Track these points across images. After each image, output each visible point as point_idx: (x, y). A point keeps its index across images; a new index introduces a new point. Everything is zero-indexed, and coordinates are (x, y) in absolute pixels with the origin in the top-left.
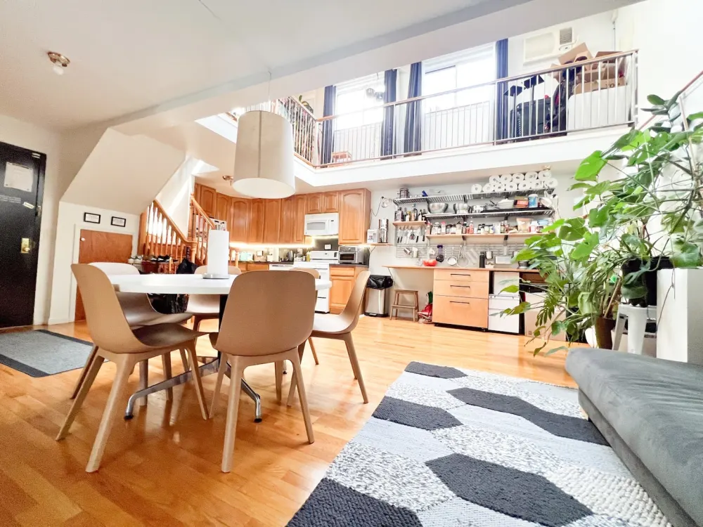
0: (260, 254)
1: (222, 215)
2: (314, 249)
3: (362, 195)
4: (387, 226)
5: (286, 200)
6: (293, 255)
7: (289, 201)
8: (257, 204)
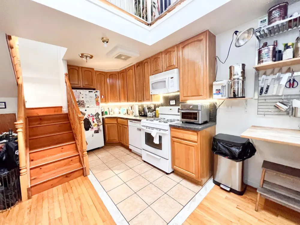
0: (130, 108)
1: (100, 86)
2: (162, 105)
4: (243, 73)
5: (137, 67)
6: (147, 110)
7: (139, 67)
8: (122, 74)
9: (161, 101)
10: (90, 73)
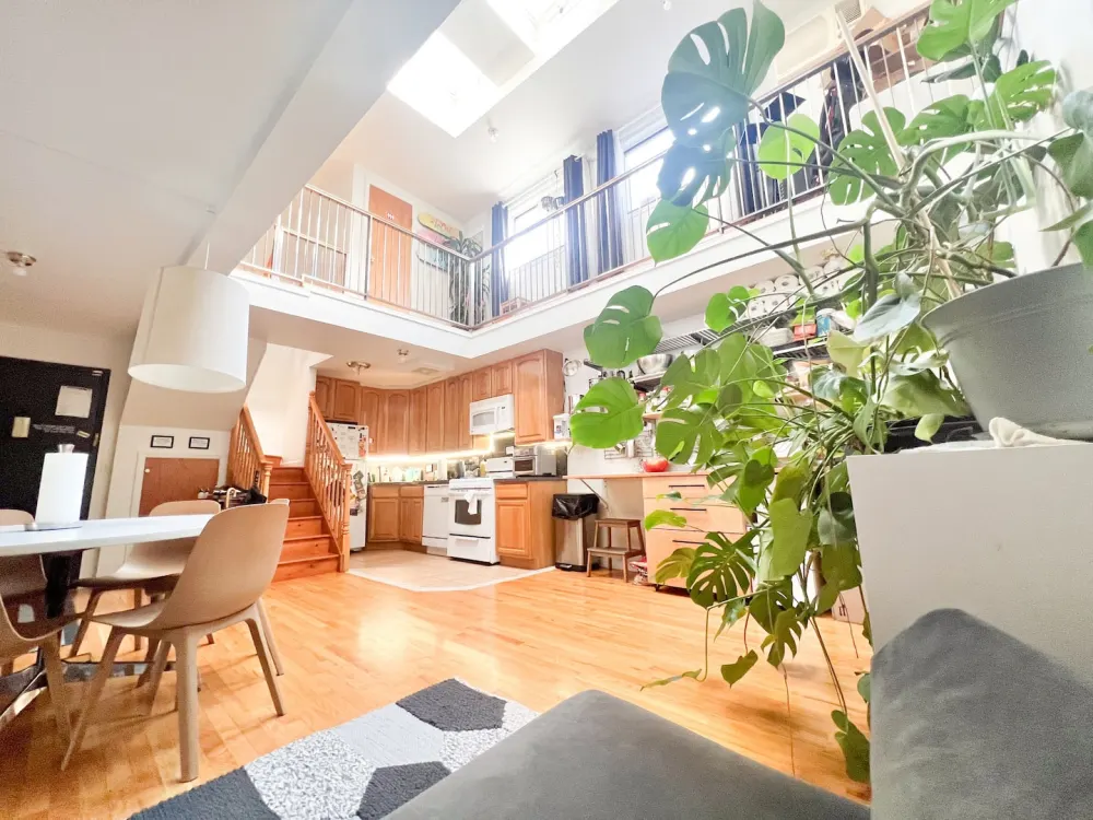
0: (429, 469)
1: (369, 417)
2: (493, 456)
3: (541, 362)
5: (450, 384)
6: (464, 467)
7: (453, 386)
8: (418, 395)
9: (491, 449)
10: (352, 390)
